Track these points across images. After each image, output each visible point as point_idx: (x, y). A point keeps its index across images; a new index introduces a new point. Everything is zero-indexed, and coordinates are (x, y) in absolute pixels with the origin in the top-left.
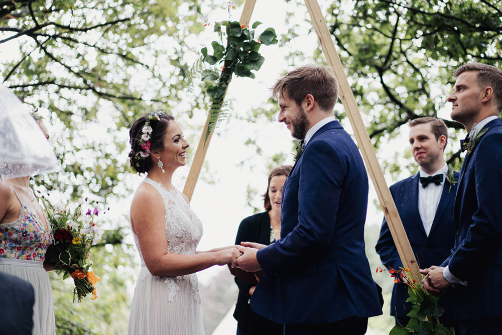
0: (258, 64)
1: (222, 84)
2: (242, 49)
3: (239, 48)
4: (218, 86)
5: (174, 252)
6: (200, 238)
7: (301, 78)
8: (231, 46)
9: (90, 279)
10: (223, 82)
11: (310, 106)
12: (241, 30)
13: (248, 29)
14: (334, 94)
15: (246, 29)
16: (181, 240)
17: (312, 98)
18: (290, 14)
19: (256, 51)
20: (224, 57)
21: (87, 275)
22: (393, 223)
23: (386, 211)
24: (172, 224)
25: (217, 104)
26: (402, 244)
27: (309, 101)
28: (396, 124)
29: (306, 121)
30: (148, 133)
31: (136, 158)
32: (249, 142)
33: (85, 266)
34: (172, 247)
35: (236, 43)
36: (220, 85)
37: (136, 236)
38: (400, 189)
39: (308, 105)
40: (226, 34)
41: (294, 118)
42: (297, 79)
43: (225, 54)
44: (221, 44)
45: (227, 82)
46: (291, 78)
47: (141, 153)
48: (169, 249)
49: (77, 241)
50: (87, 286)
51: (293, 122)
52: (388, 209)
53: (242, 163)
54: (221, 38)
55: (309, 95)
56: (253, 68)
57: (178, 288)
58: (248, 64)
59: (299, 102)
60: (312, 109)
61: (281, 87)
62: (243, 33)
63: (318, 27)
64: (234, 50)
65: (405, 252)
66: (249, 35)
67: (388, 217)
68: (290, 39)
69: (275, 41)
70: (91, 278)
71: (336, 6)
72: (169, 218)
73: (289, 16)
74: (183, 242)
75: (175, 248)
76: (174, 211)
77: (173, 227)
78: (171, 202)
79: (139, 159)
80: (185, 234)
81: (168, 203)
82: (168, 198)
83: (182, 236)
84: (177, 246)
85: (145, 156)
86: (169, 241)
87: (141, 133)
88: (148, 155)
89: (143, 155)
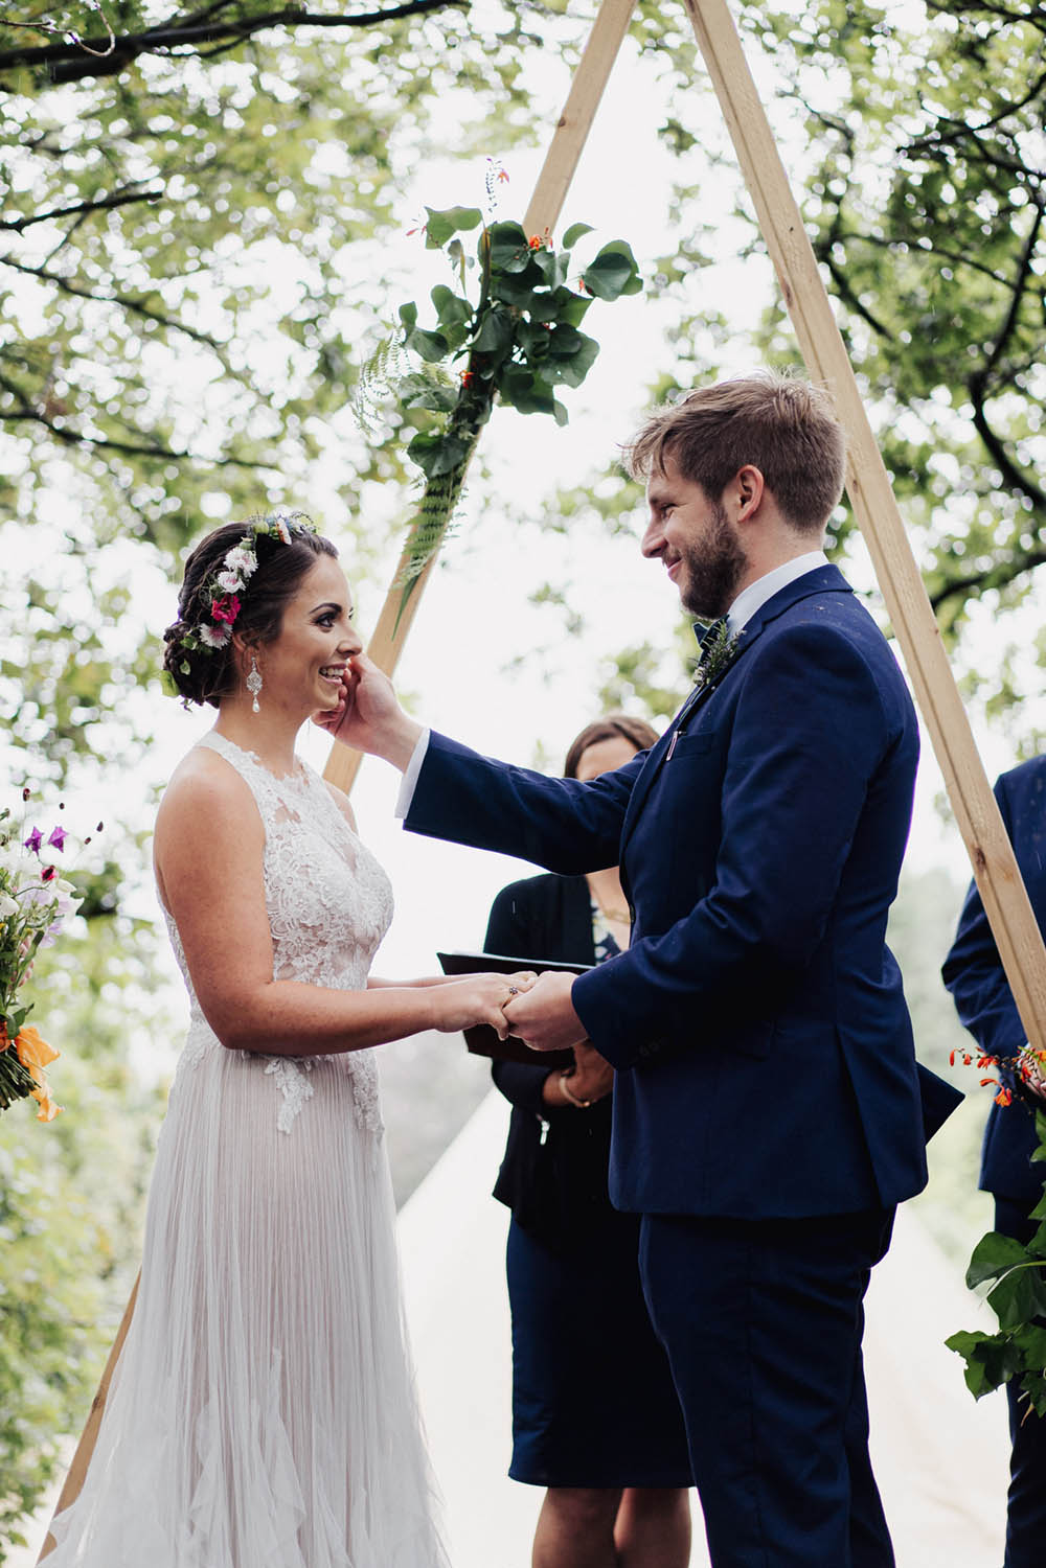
0: (578, 363)
1: (458, 429)
2: (527, 316)
3: (519, 311)
4: (446, 434)
5: (294, 974)
6: (382, 929)
7: (728, 414)
8: (494, 305)
9: (25, 1055)
10: (464, 422)
11: (749, 506)
12: (526, 251)
13: (549, 250)
14: (830, 476)
15: (544, 248)
16: (316, 935)
17: (756, 480)
18: (684, 193)
19: (573, 324)
20: (470, 340)
21: (17, 1041)
22: (1001, 899)
23: (980, 858)
24: (286, 887)
25: (440, 494)
26: (1026, 968)
27: (747, 489)
28: (1021, 560)
29: (733, 556)
30: (241, 571)
31: (184, 642)
32: (544, 596)
33: (10, 1012)
34: (289, 957)
35: (508, 295)
36: (455, 432)
37: (173, 922)
38: (1033, 785)
39: (744, 500)
40: (477, 262)
41: (693, 543)
43: (473, 331)
44: (459, 294)
45: (477, 422)
46: (694, 409)
47: (204, 629)
48: (278, 964)
50: (15, 1078)
51: (690, 554)
52: (986, 853)
53: (519, 660)
54: (462, 276)
55: (750, 467)
56: (561, 380)
57: (309, 1090)
58: (546, 364)
59: (714, 491)
60: (753, 516)
61: (659, 439)
62: (531, 260)
63: (782, 251)
64: (504, 318)
65: (1034, 993)
66: (553, 268)
67: (986, 878)
68: (684, 274)
69: (634, 285)
70: (31, 1053)
71: (836, 170)
72: (276, 864)
73: (681, 197)
74: (323, 943)
75: (296, 963)
76: (294, 843)
77: (289, 893)
78: (285, 813)
79: (194, 648)
80: (329, 917)
81: (274, 816)
82: (276, 801)
83: (321, 925)
84: (304, 956)
85: (216, 641)
86: (277, 938)
87: (221, 567)
88: (224, 642)
89: (207, 637)
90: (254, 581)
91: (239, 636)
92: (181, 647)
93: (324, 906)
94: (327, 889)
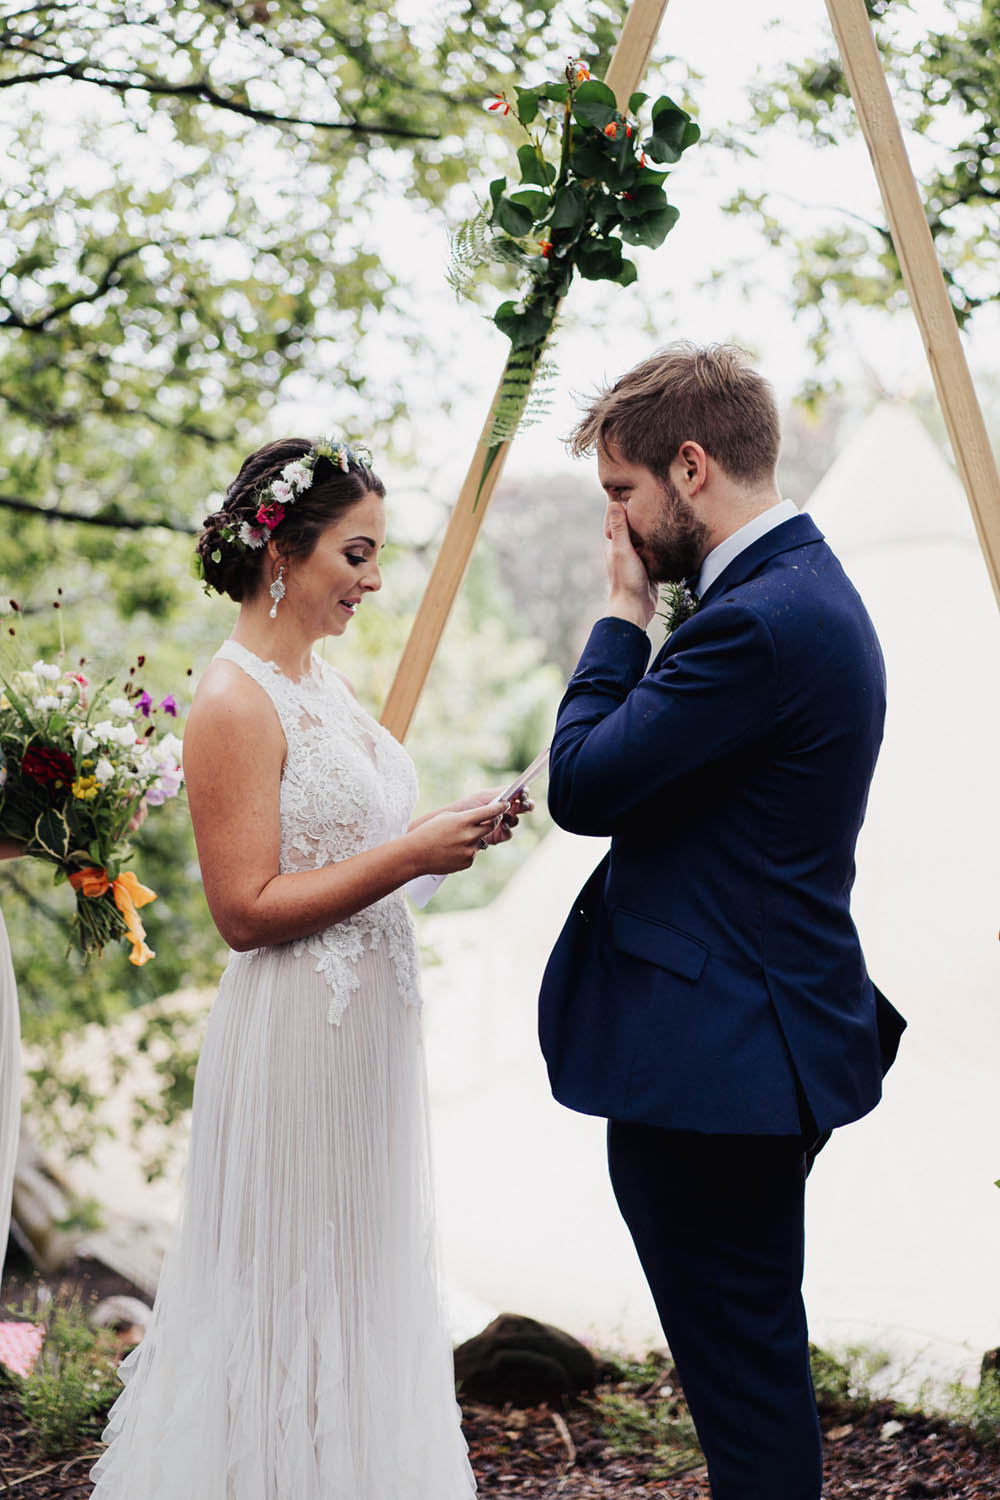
0: (657, 227)
1: (539, 299)
2: (604, 187)
7: (655, 394)
8: (570, 181)
9: (121, 899)
11: (697, 480)
16: (352, 832)
17: (698, 454)
21: (114, 887)
25: (523, 366)
27: (691, 463)
30: (294, 485)
31: (223, 533)
33: (111, 859)
36: (536, 305)
39: (691, 474)
41: (654, 525)
42: (644, 397)
46: (624, 397)
47: (245, 526)
49: (85, 788)
55: (688, 442)
56: (639, 242)
59: (660, 469)
60: (703, 488)
61: (597, 432)
64: (579, 194)
72: (308, 770)
74: (360, 838)
76: (320, 748)
77: (324, 796)
78: (308, 720)
79: (229, 541)
80: (362, 814)
81: (299, 724)
82: (299, 709)
83: (356, 822)
84: (345, 853)
85: (251, 541)
86: (316, 838)
87: (277, 476)
88: (259, 544)
89: (245, 534)
90: (303, 497)
91: (274, 544)
92: (218, 535)
93: (357, 804)
94: (357, 789)
